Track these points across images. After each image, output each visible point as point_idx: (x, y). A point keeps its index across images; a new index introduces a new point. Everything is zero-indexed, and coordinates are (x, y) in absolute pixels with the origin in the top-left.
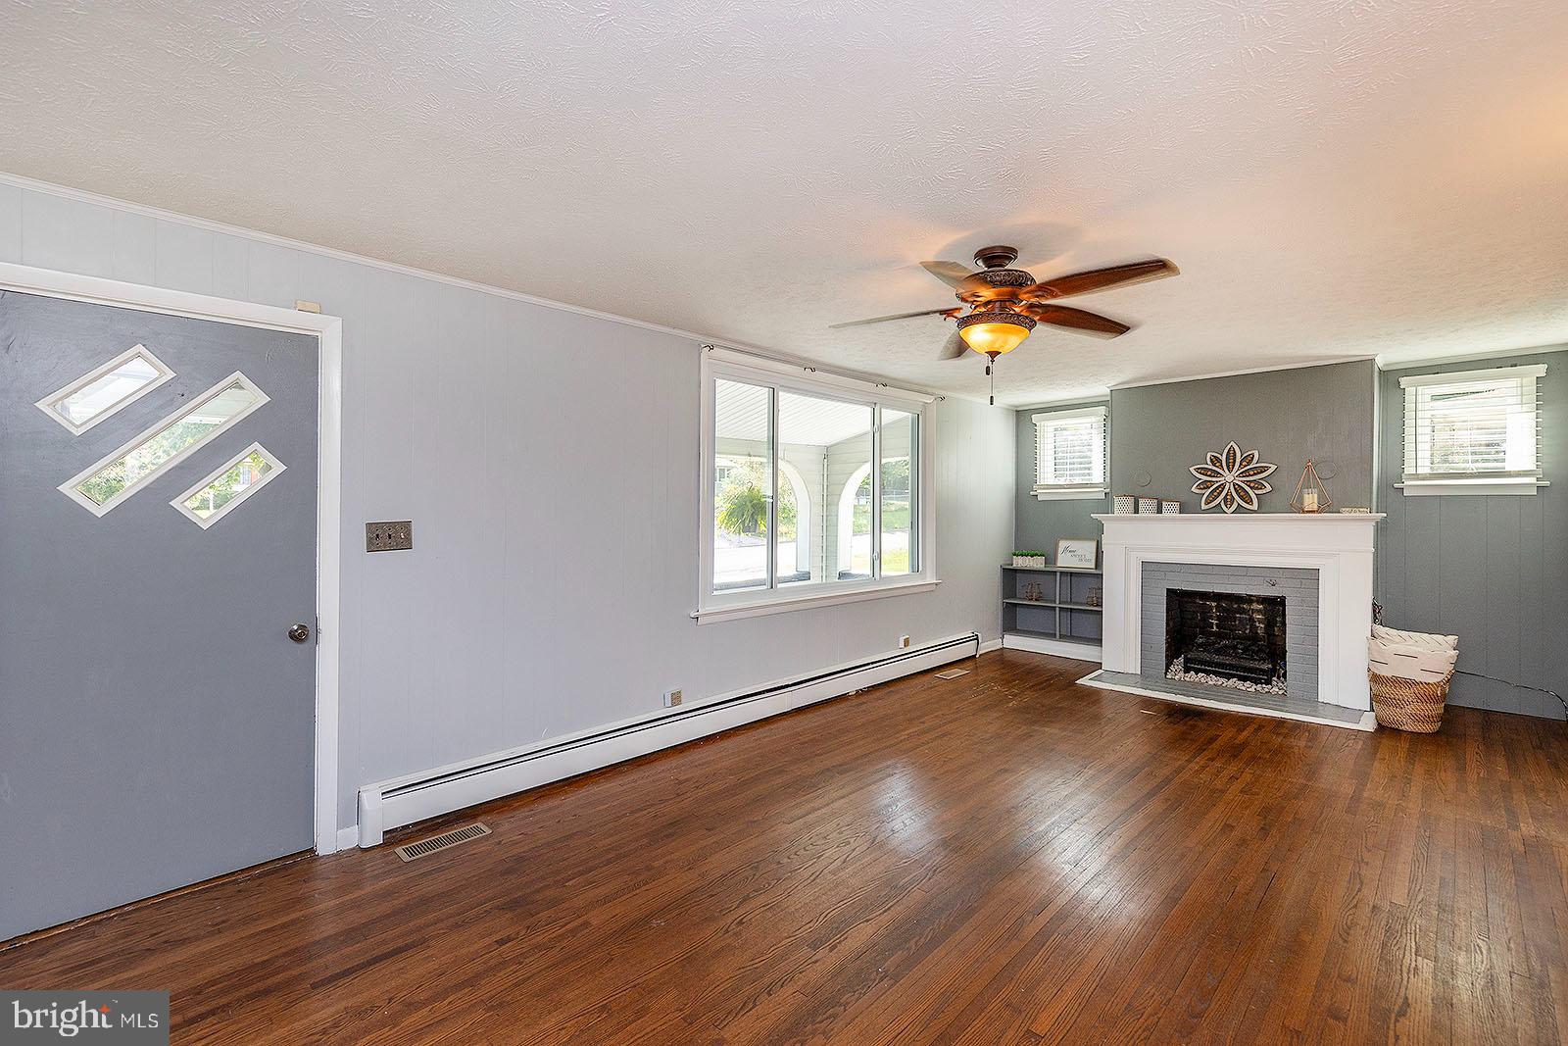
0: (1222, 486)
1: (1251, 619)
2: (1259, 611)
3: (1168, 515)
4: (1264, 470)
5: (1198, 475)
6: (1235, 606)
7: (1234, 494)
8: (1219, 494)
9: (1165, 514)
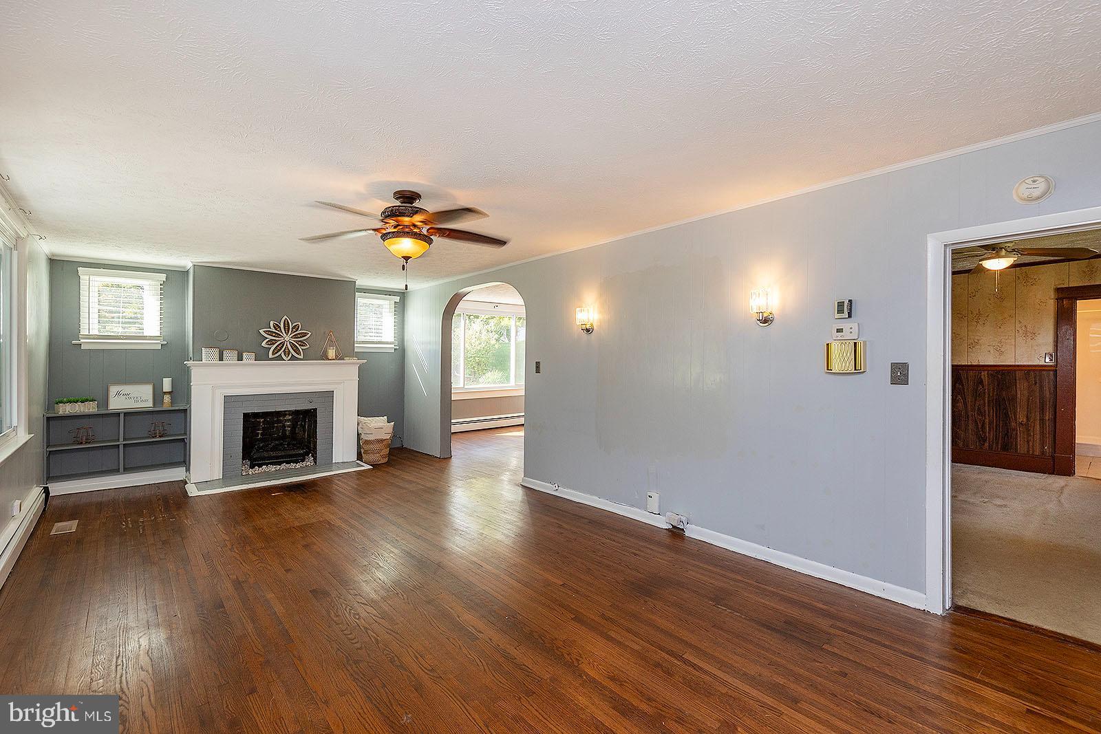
0: (283, 344)
1: (284, 426)
2: (288, 420)
3: (248, 362)
4: (305, 334)
5: (266, 335)
6: (276, 419)
7: (290, 348)
8: (281, 348)
9: (245, 361)
